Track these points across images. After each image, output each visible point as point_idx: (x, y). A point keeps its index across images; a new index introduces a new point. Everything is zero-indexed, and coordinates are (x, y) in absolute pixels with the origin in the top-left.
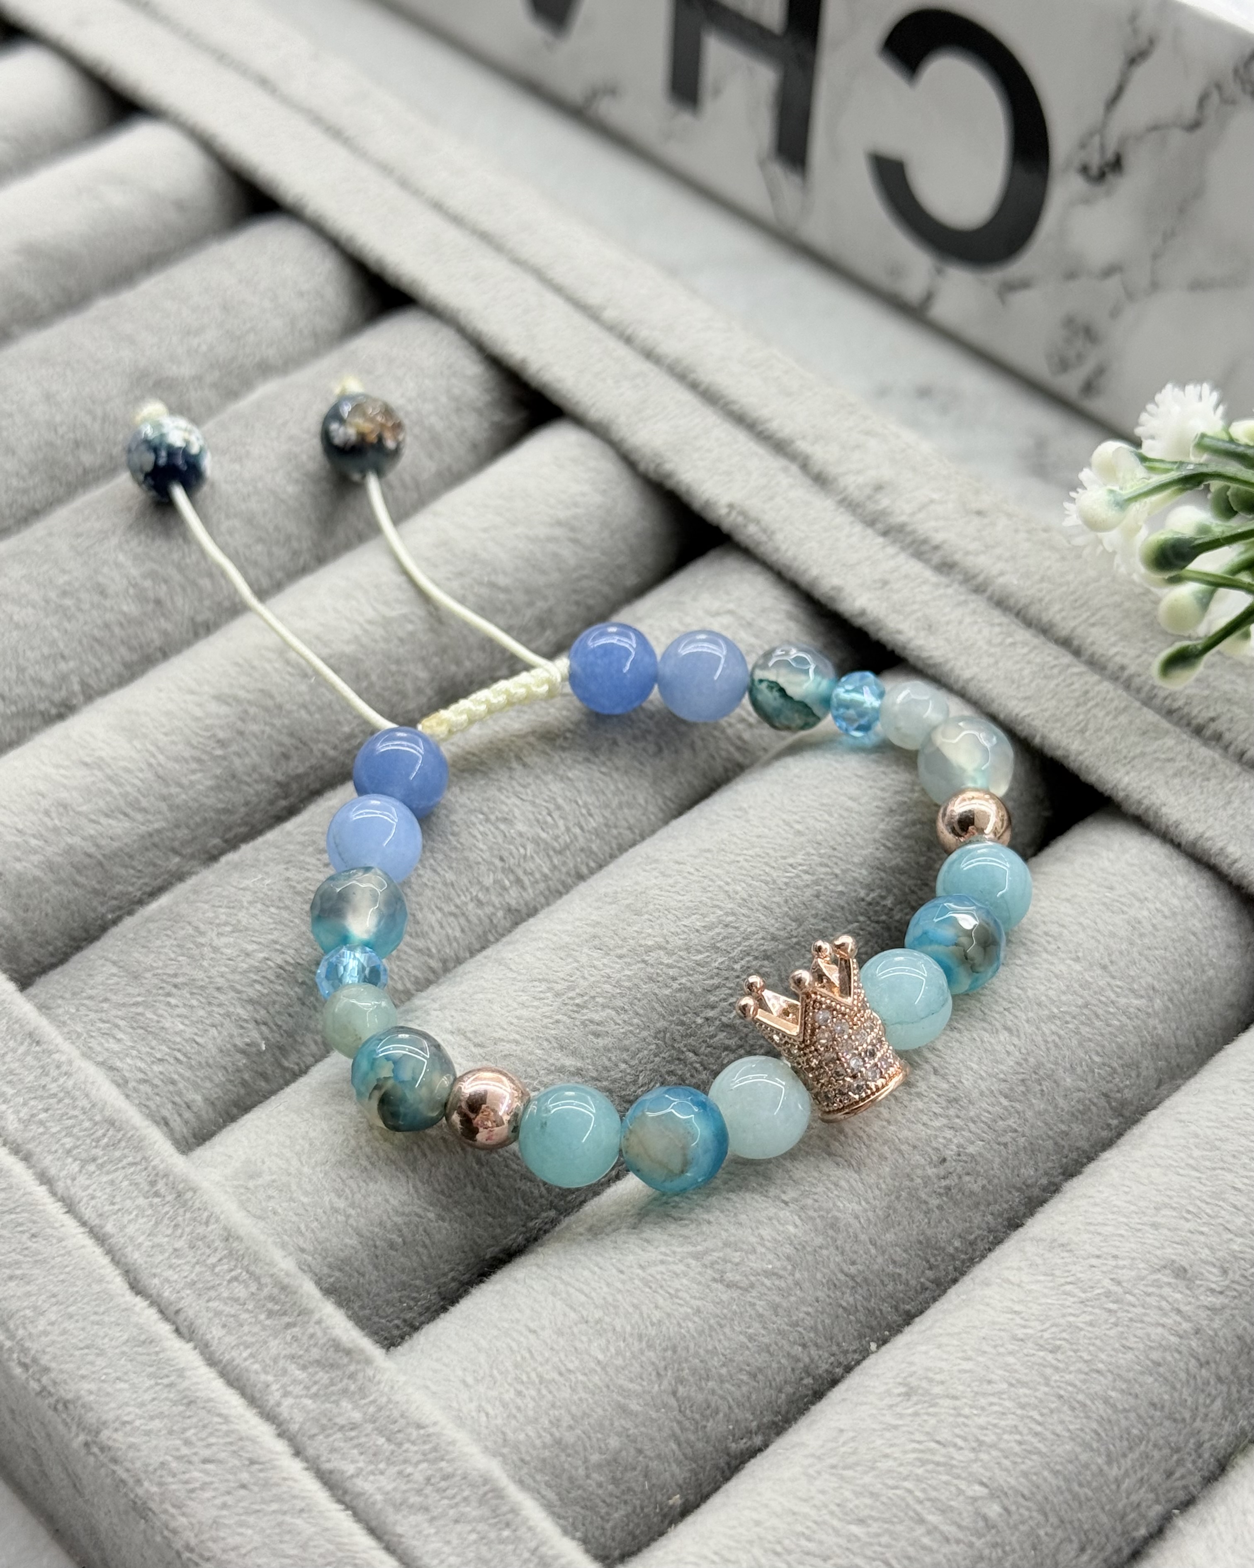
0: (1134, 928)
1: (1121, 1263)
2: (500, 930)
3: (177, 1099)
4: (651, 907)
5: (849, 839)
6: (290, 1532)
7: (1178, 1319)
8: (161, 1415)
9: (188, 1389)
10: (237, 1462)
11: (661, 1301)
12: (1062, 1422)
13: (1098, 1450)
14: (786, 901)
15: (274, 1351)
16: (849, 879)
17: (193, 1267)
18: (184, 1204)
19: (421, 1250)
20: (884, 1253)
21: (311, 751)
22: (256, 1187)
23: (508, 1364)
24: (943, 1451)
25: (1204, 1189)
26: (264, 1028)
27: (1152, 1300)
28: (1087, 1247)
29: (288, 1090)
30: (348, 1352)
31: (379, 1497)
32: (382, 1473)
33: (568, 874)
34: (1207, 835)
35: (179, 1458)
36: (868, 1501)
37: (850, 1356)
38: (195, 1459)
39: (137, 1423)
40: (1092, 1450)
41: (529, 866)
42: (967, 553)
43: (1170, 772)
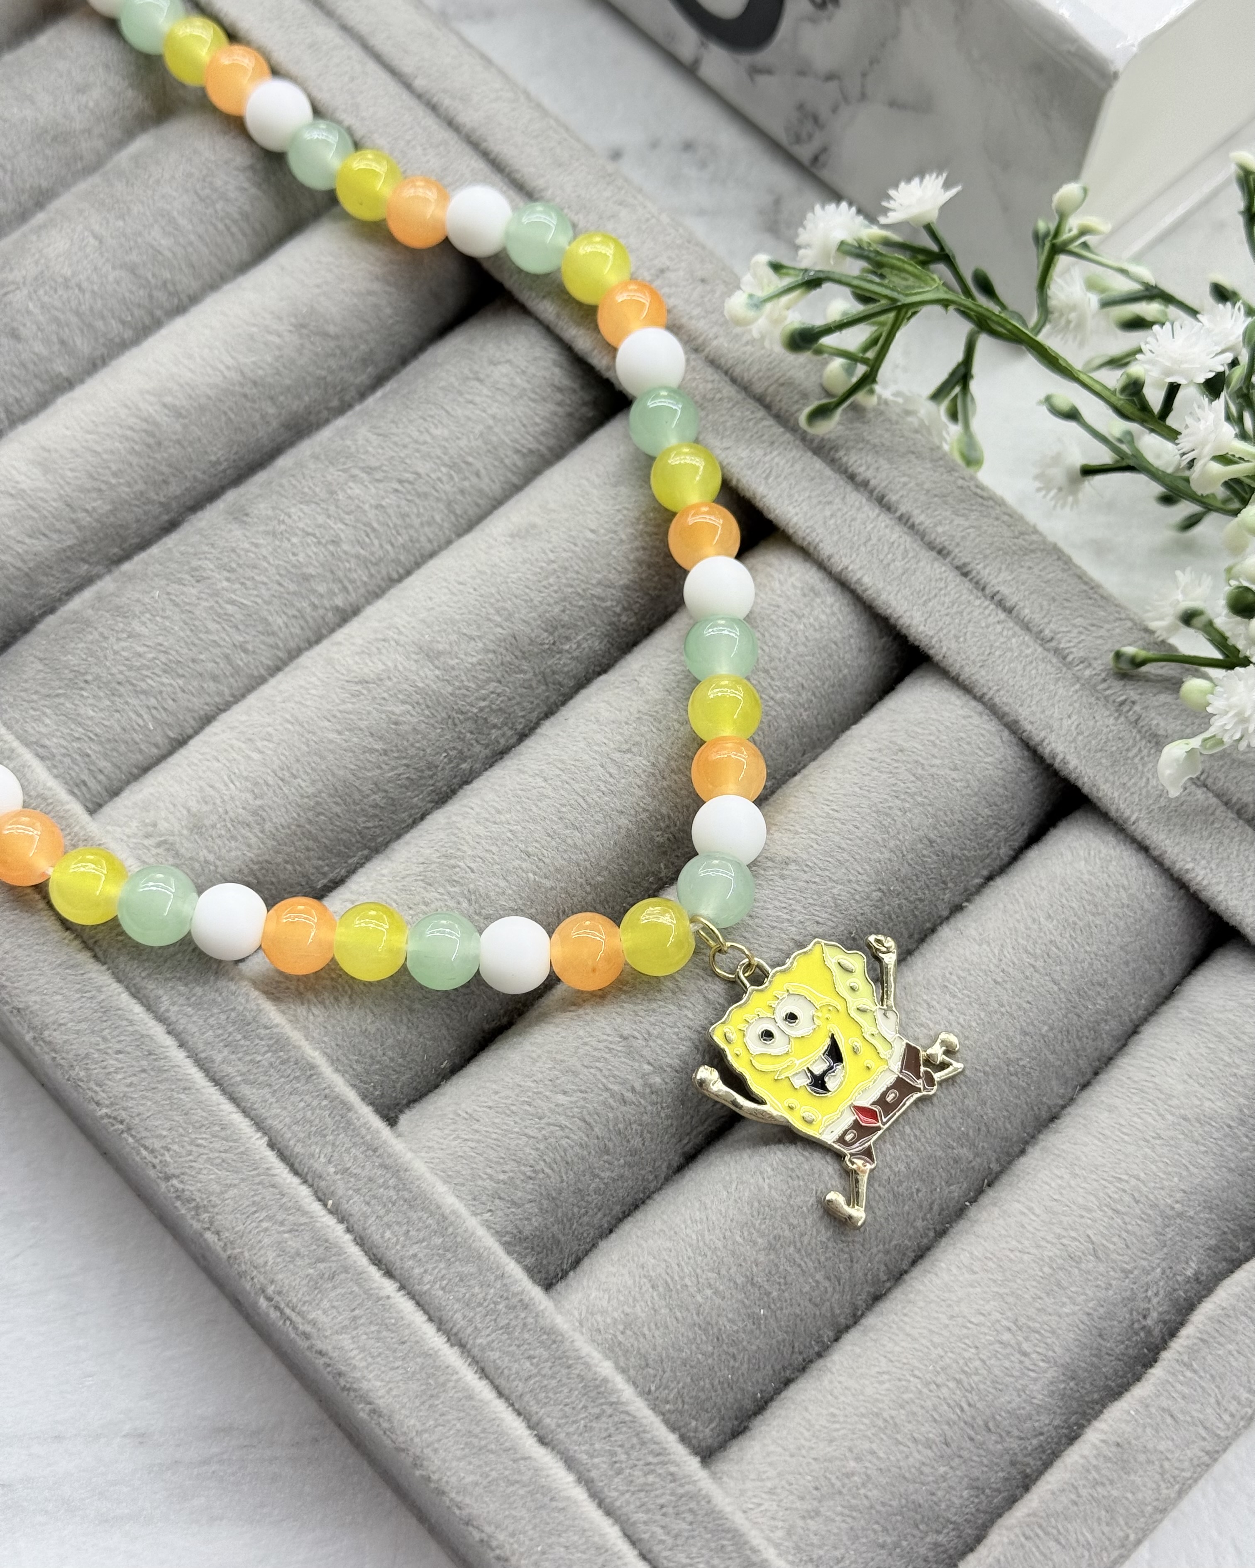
0: (792, 639)
2: (331, 627)
3: (92, 767)
5: (589, 565)
6: (176, 1104)
9: (105, 1000)
10: (139, 1054)
14: (540, 616)
16: (588, 595)
21: (186, 477)
29: (172, 758)
31: (238, 1077)
32: (240, 1060)
33: (384, 581)
34: (850, 567)
35: (99, 1051)
38: (110, 1051)
39: (70, 1025)
41: (353, 576)
42: (691, 318)
43: (828, 513)
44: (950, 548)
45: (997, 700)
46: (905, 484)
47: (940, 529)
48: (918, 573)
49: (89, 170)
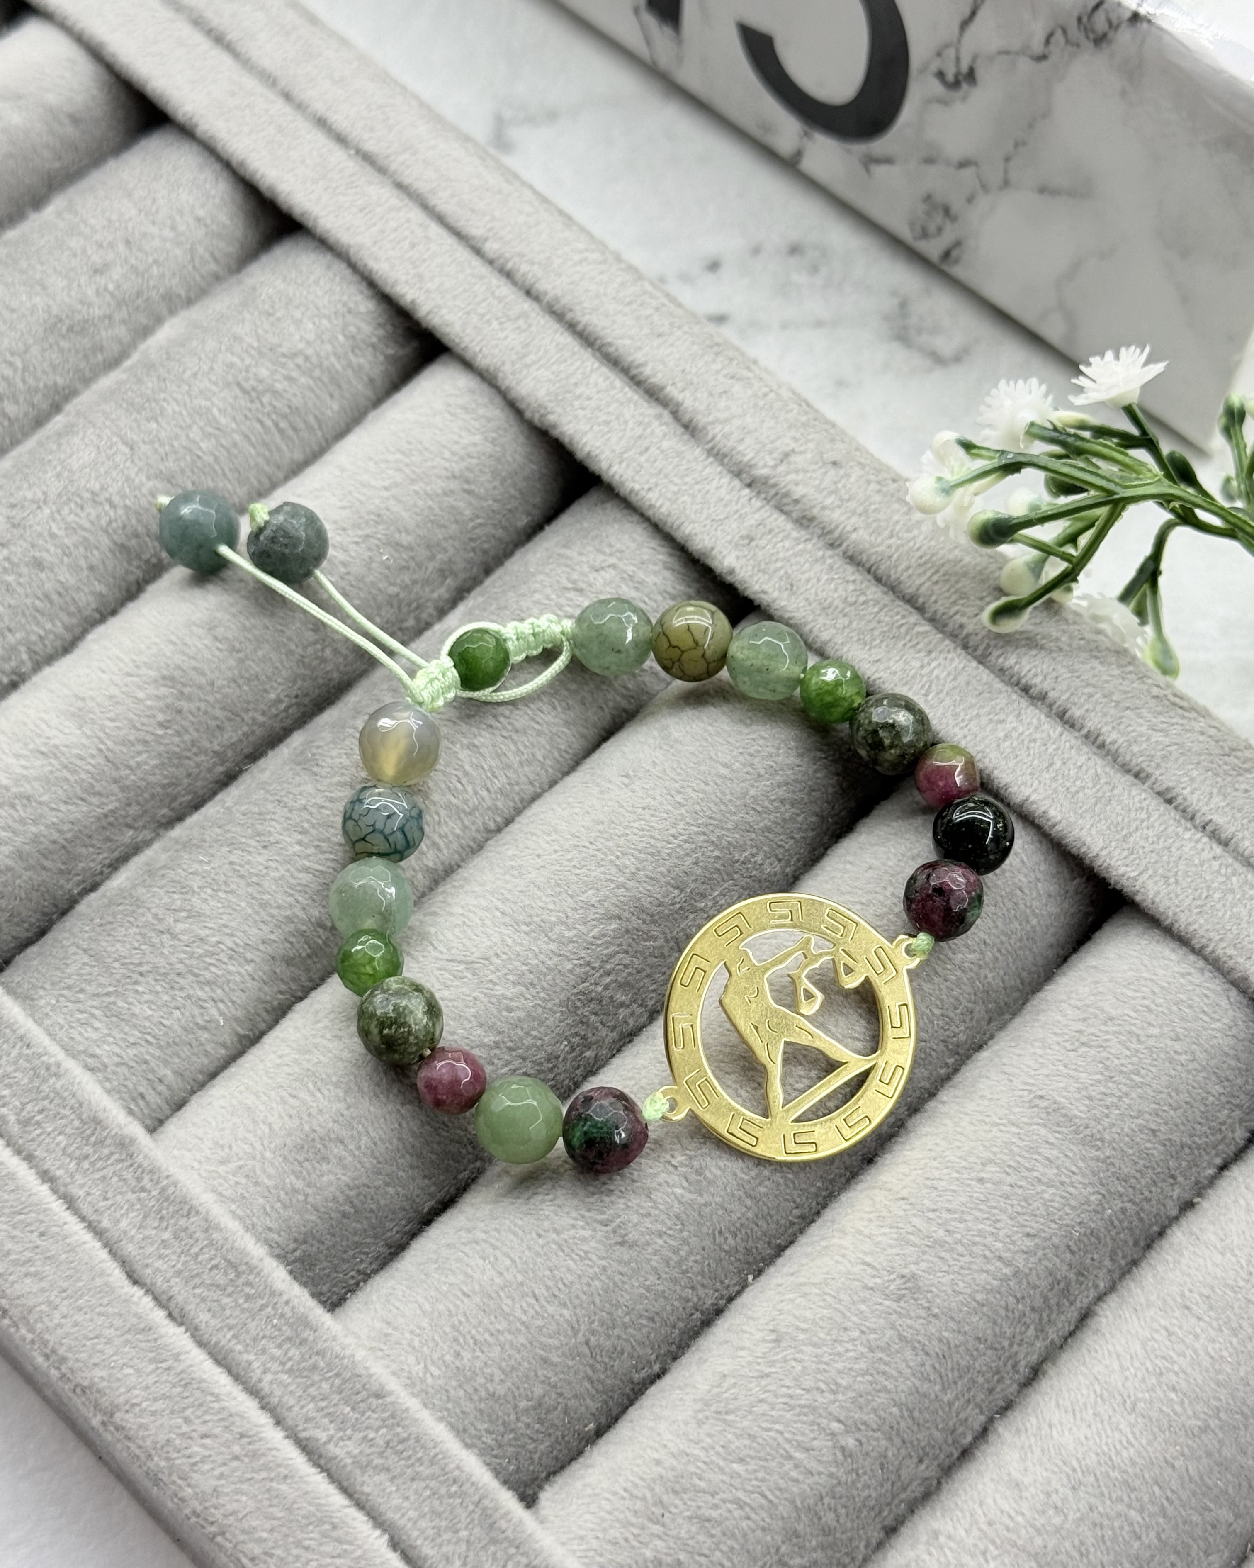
5: (723, 807)
6: (277, 1497)
7: (999, 1264)
8: (164, 1397)
9: (182, 1371)
10: (230, 1437)
11: (572, 1264)
13: (935, 1381)
14: (669, 871)
15: (253, 1333)
16: (724, 844)
17: (179, 1256)
18: (167, 1198)
19: (369, 1214)
21: (243, 720)
22: (226, 1173)
23: (447, 1327)
24: (808, 1396)
26: (220, 1005)
31: (349, 1461)
32: (350, 1439)
35: (181, 1435)
36: (747, 1442)
37: (731, 1289)
38: (194, 1435)
39: (144, 1405)
40: (930, 1381)
42: (824, 508)
43: (1001, 735)
44: (1150, 770)
45: (1219, 952)
46: (1091, 696)
47: (1136, 749)
48: (1114, 803)
49: (113, 363)
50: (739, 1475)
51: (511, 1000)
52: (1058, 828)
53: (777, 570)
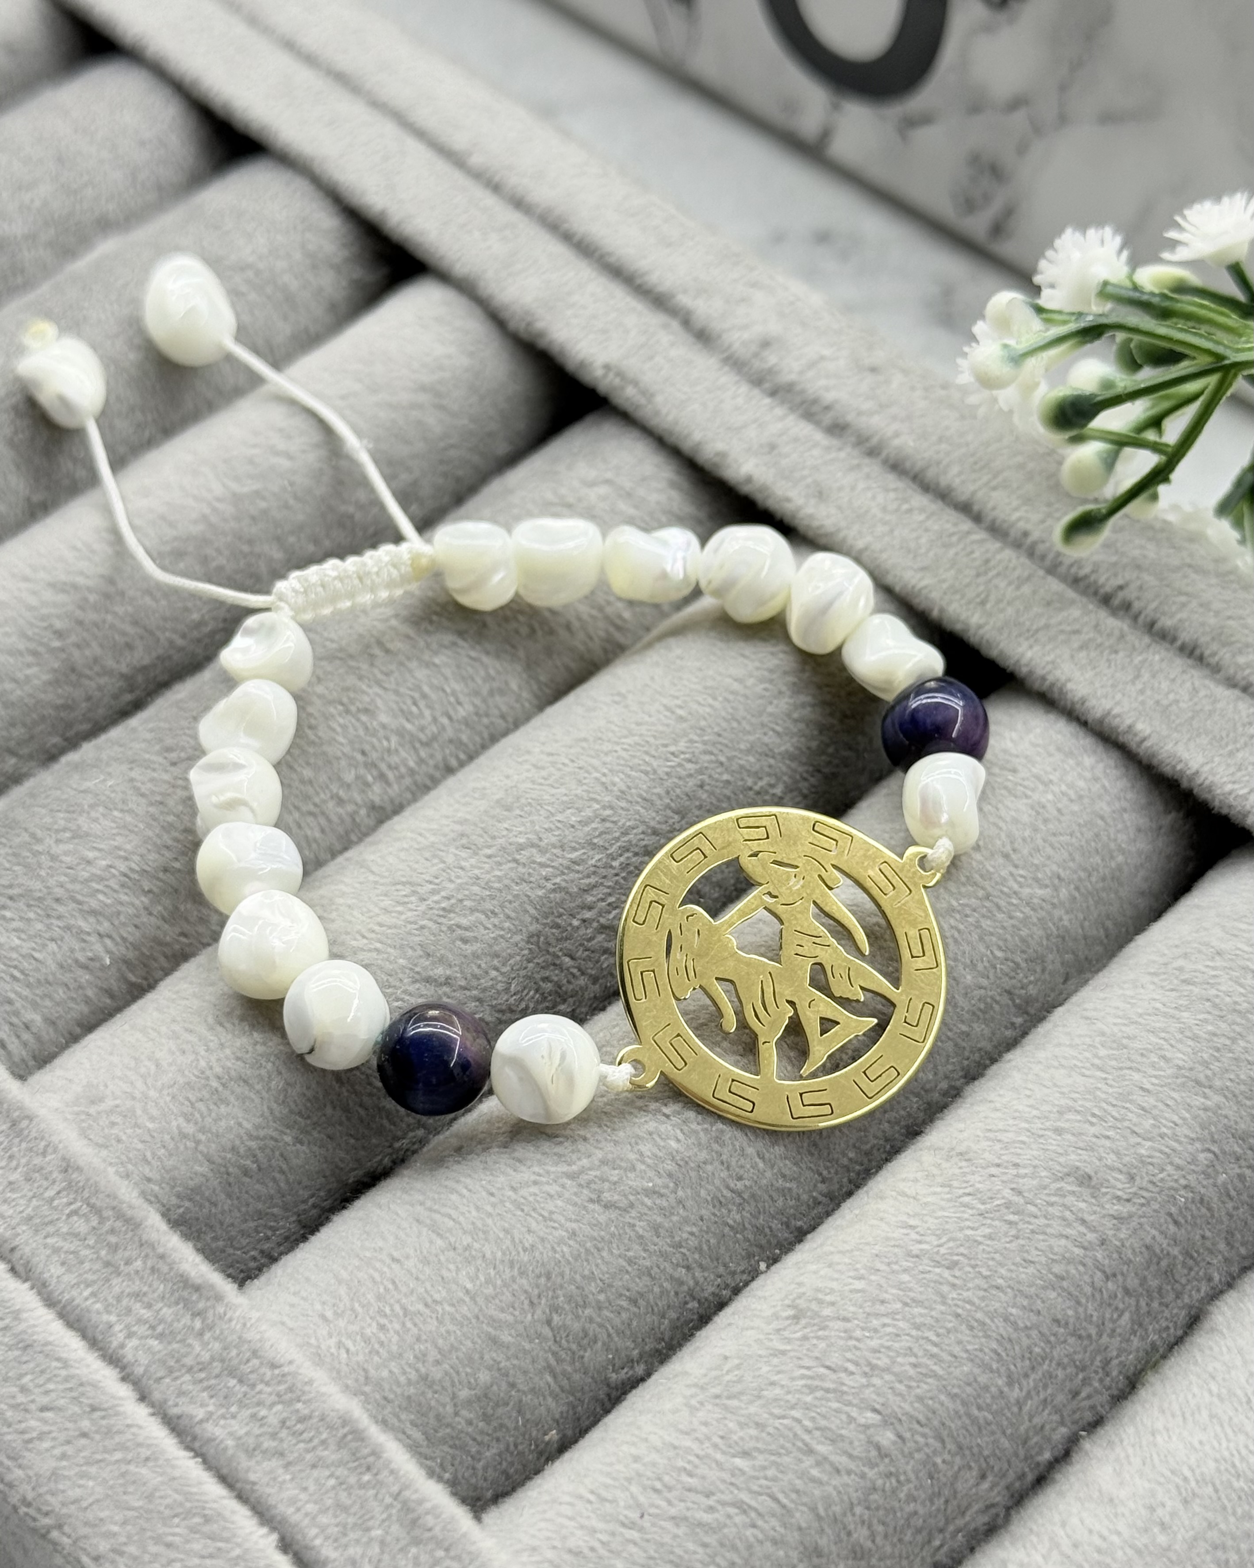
0: (1038, 813)
1: (1022, 1171)
2: (363, 829)
3: (15, 1020)
4: (523, 801)
5: (735, 725)
6: (134, 1482)
7: (1083, 1229)
9: (24, 1332)
10: (77, 1409)
11: (534, 1225)
12: (960, 1342)
13: (998, 1371)
14: (668, 793)
15: (117, 1290)
16: (735, 767)
17: (30, 1200)
18: (19, 1134)
19: (278, 1176)
20: (772, 1167)
21: (158, 640)
22: (99, 1113)
23: (370, 1297)
24: (834, 1376)
25: (1110, 1090)
26: (108, 942)
27: (1054, 1211)
28: (986, 1155)
29: (135, 1007)
30: (197, 1288)
31: (230, 1443)
32: (234, 1417)
33: (436, 767)
34: (1116, 711)
35: (15, 1407)
36: (753, 1432)
37: (738, 1278)
38: (33, 1407)
40: (992, 1371)
41: (394, 760)
42: (860, 414)
43: (1076, 645)
46: (1184, 605)
47: (1241, 660)
48: (1216, 717)
50: (743, 1473)
51: (466, 929)
52: (1147, 744)
53: (804, 478)
